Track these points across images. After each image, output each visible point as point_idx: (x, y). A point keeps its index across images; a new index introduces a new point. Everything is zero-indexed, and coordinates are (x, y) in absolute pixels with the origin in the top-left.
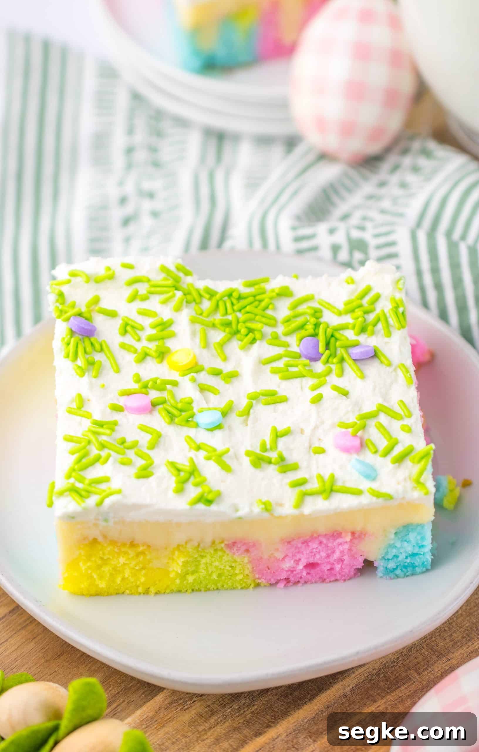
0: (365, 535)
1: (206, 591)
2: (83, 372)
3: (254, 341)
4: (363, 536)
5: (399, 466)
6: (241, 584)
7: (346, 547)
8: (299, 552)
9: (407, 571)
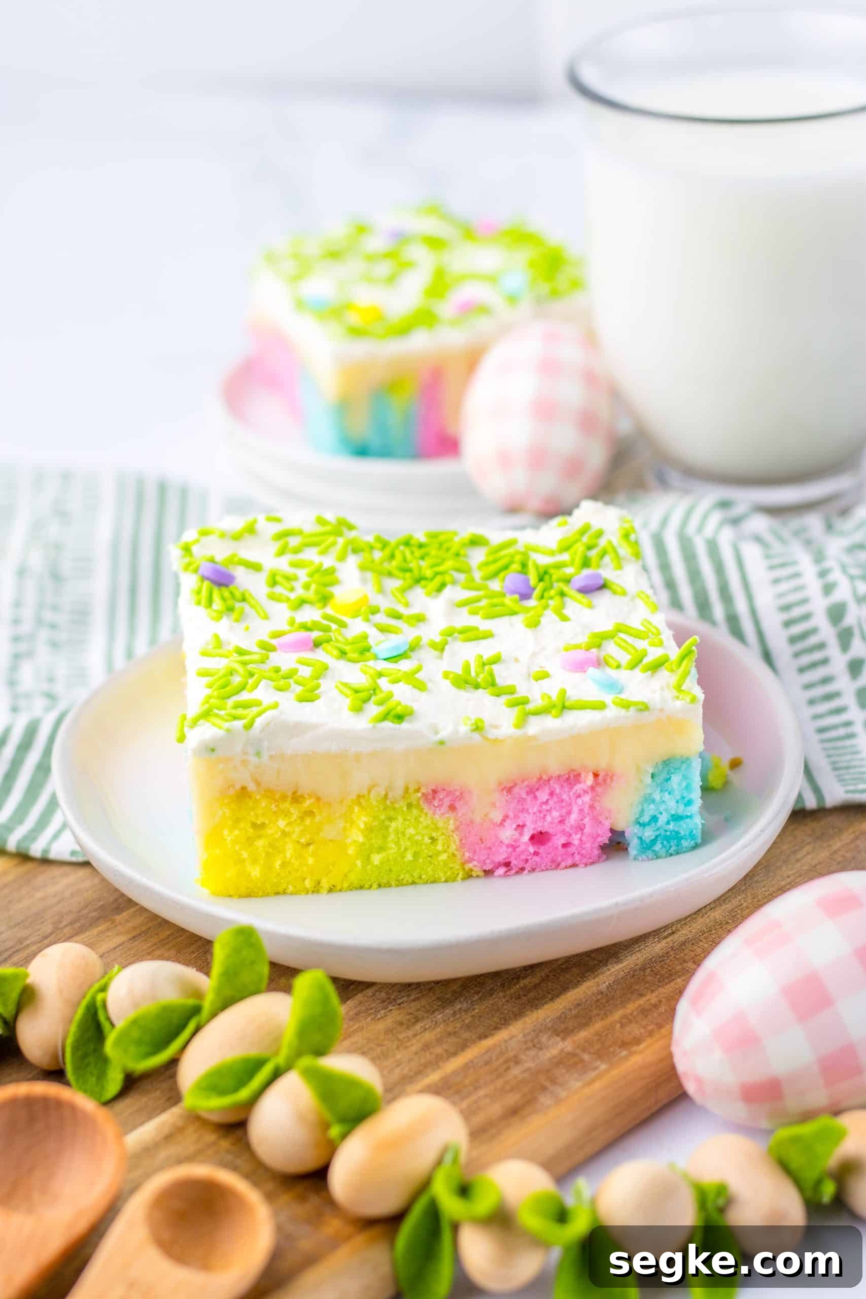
0: (612, 778)
1: (397, 886)
2: (220, 615)
3: (443, 586)
4: (609, 781)
5: (652, 675)
6: (445, 873)
7: (587, 798)
8: (522, 811)
9: (671, 847)
